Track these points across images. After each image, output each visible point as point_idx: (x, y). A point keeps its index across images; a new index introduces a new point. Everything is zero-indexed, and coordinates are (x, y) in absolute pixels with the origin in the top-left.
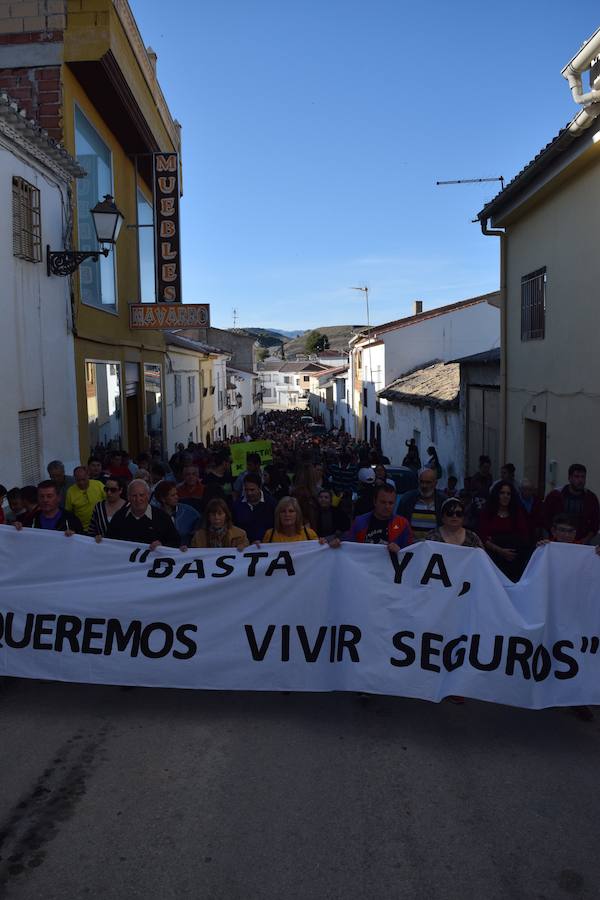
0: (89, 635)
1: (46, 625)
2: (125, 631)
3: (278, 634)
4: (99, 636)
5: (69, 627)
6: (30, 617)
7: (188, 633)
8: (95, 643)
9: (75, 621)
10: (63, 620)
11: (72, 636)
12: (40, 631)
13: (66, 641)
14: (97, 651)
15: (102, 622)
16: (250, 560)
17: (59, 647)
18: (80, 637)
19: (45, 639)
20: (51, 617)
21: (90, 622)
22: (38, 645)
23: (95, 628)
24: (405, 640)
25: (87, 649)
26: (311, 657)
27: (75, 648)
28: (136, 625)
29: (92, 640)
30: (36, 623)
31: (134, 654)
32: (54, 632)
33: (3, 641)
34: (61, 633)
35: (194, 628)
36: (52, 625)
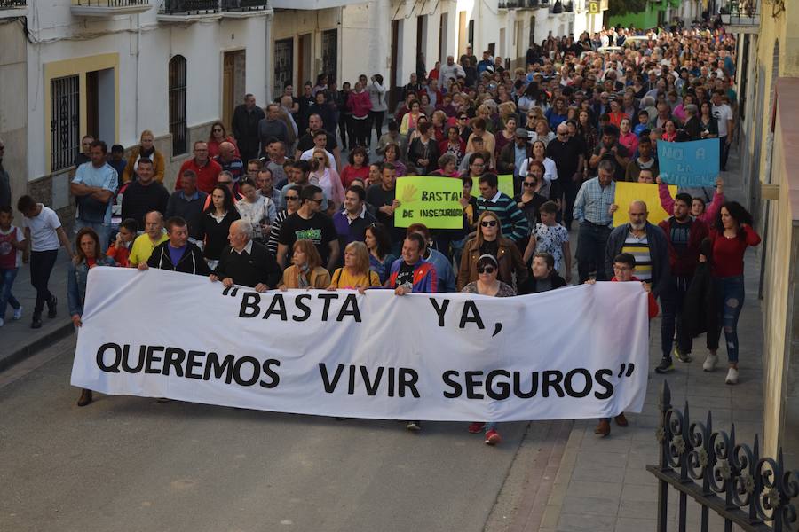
0: (191, 364)
1: (156, 354)
2: (221, 363)
3: (346, 371)
4: (200, 364)
5: (175, 356)
6: (143, 348)
7: (273, 367)
8: (195, 370)
9: (181, 352)
10: (170, 351)
11: (177, 364)
12: (151, 359)
13: (172, 368)
14: (198, 377)
15: (203, 354)
16: (323, 300)
17: (166, 372)
18: (184, 365)
19: (154, 365)
20: (161, 349)
21: (192, 354)
22: (149, 370)
23: (197, 359)
24: (452, 377)
25: (189, 375)
26: (372, 391)
27: (179, 373)
28: (230, 358)
29: (194, 367)
30: (147, 354)
31: (228, 381)
32: (163, 360)
33: (120, 367)
34: (168, 361)
35: (277, 363)
36: (161, 355)
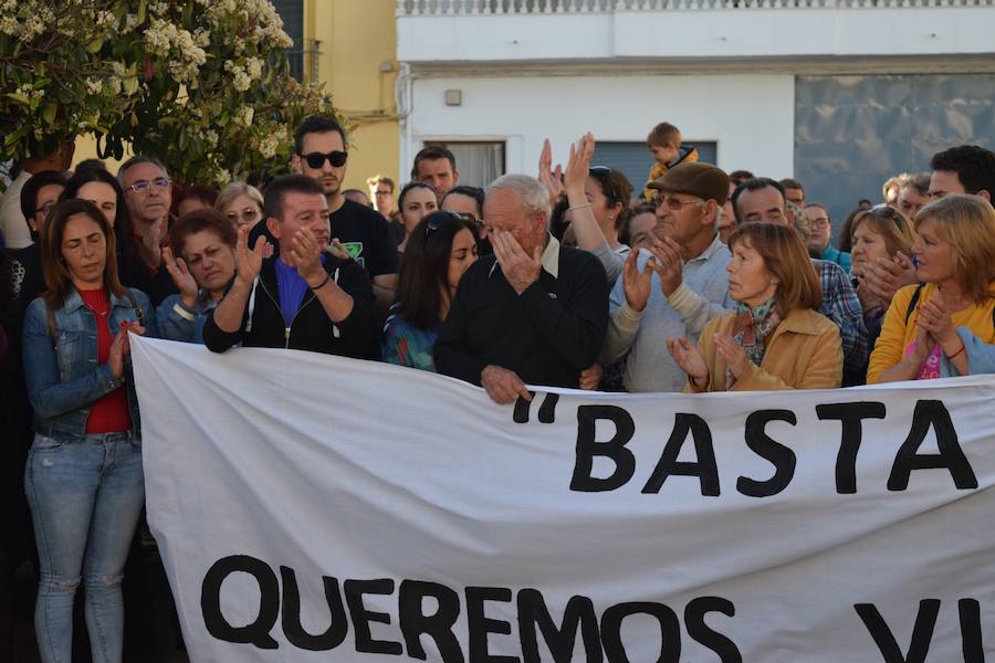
0: (480, 625)
2: (558, 620)
3: (948, 621)
4: (503, 628)
5: (430, 606)
6: (331, 582)
7: (714, 620)
8: (498, 644)
9: (444, 593)
10: (412, 592)
11: (440, 628)
12: (362, 614)
13: (426, 640)
15: (502, 595)
17: (414, 650)
18: (461, 630)
20: (383, 587)
21: (477, 596)
22: (367, 644)
23: (492, 611)
25: (480, 656)
28: (579, 607)
29: (491, 636)
30: (347, 599)
32: (396, 618)
33: (277, 632)
34: (412, 622)
35: (727, 608)
36: (389, 604)
